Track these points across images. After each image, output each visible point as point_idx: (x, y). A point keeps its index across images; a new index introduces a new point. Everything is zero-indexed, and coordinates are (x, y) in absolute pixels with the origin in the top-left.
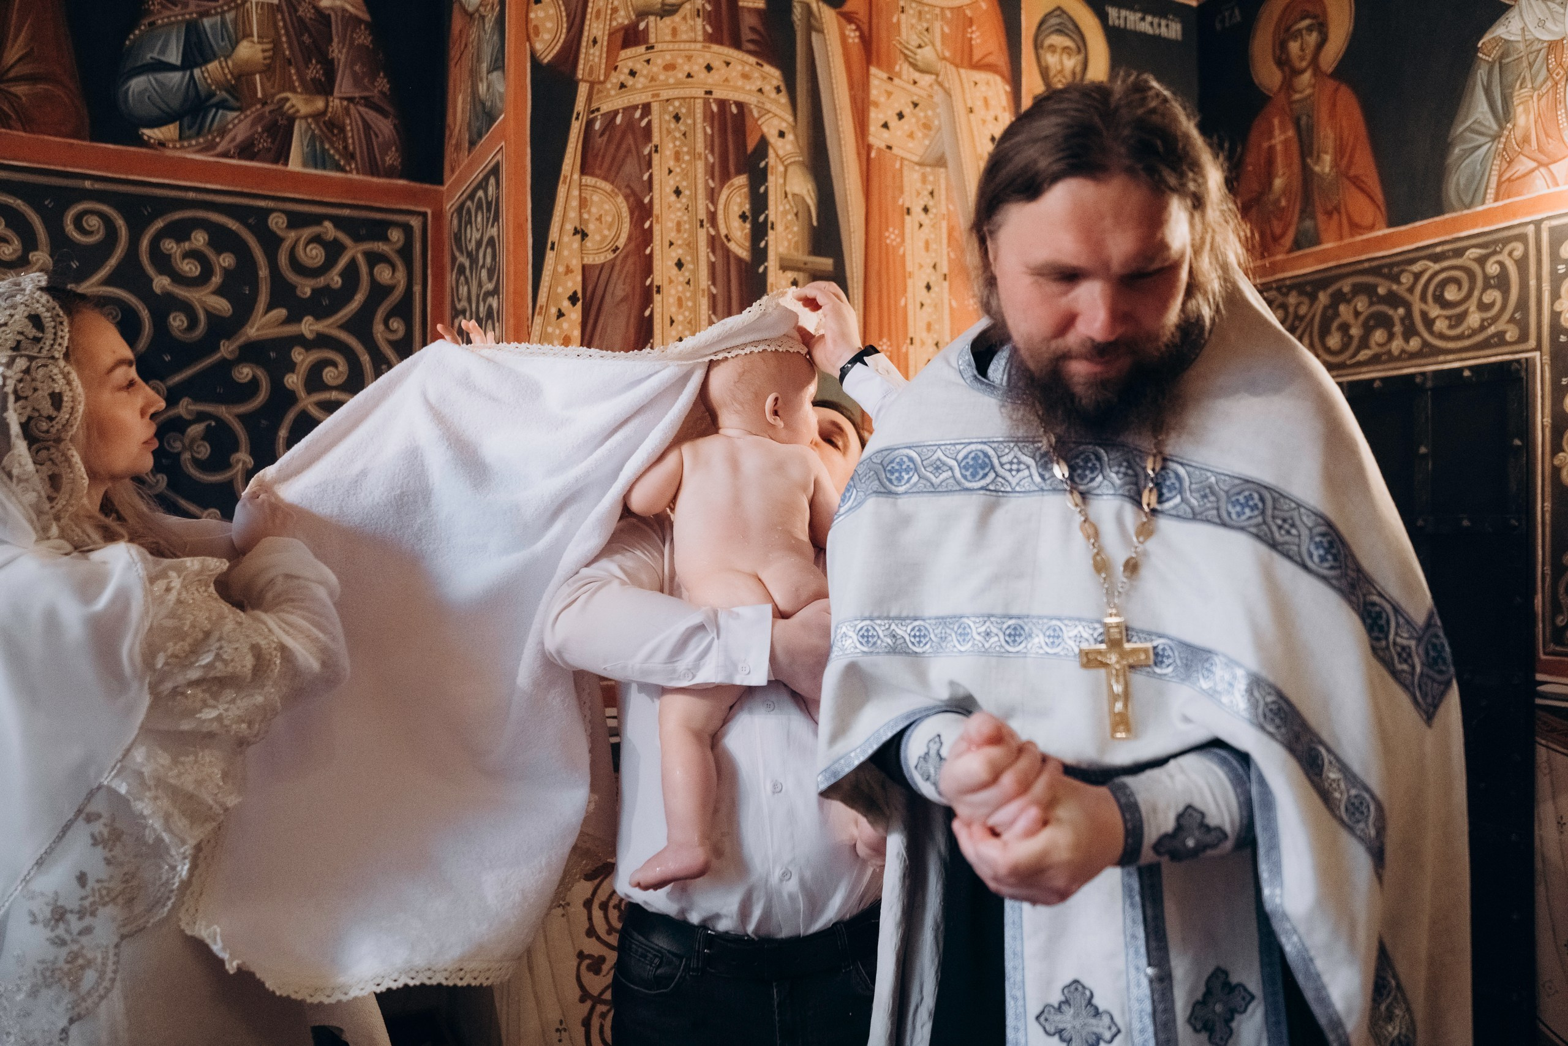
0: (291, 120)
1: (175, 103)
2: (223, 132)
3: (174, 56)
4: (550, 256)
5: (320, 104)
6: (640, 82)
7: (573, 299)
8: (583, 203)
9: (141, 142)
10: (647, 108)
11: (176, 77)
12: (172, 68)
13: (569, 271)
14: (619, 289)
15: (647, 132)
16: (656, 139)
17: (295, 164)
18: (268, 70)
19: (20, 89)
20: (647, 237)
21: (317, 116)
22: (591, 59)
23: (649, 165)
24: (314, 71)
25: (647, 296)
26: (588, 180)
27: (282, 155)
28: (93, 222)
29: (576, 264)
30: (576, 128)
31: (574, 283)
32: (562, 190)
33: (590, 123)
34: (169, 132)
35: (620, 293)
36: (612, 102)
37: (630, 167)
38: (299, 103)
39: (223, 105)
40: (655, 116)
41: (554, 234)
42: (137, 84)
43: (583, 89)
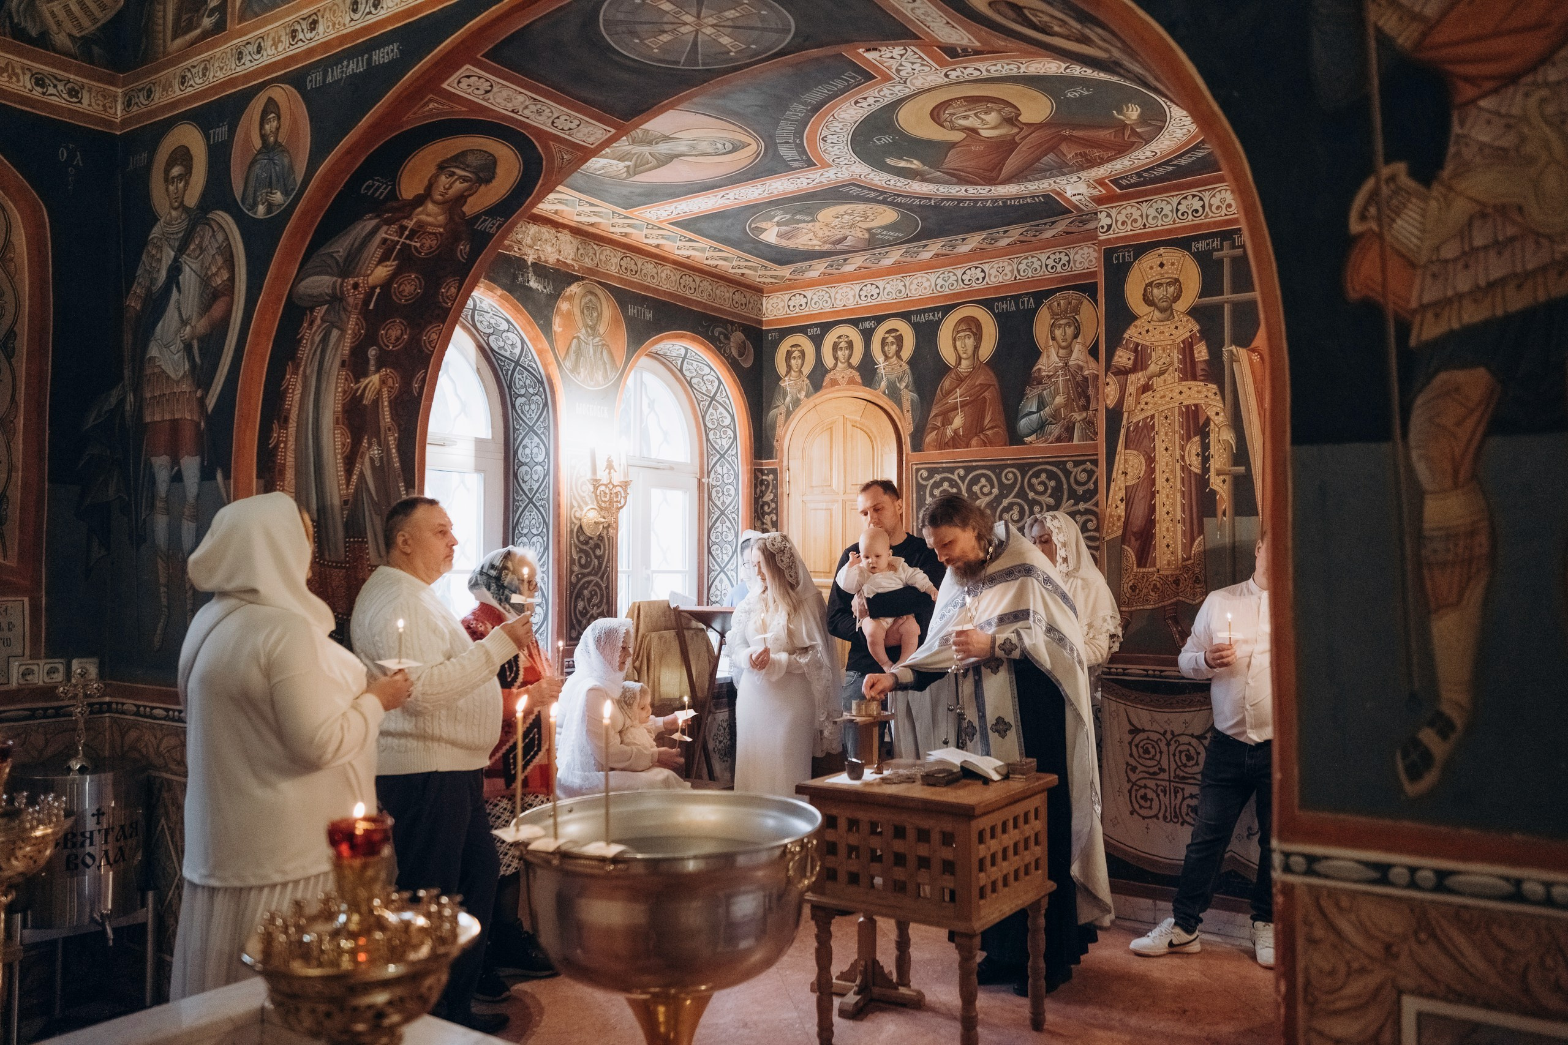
0: (1074, 424)
1: (1035, 426)
2: (1050, 434)
3: (1034, 409)
4: (1113, 484)
5: (1084, 415)
6: (1150, 406)
7: (1122, 500)
8: (1126, 461)
9: (1025, 443)
10: (1153, 417)
11: (1035, 416)
12: (1034, 413)
13: (1120, 489)
14: (1141, 494)
15: (1153, 426)
16: (1157, 429)
17: (1075, 441)
18: (1066, 406)
19: (989, 432)
20: (1153, 471)
21: (1083, 420)
22: (1129, 401)
23: (1154, 440)
24: (1082, 402)
25: (1153, 495)
26: (1128, 451)
27: (1071, 439)
28: (1010, 476)
29: (1123, 486)
30: (1123, 431)
31: (1122, 494)
32: (1117, 457)
33: (1128, 428)
34: (1033, 437)
35: (1141, 495)
36: (1138, 417)
37: (1146, 442)
38: (1077, 416)
39: (1051, 423)
40: (1156, 420)
41: (1114, 475)
42: (1023, 422)
43: (1126, 415)
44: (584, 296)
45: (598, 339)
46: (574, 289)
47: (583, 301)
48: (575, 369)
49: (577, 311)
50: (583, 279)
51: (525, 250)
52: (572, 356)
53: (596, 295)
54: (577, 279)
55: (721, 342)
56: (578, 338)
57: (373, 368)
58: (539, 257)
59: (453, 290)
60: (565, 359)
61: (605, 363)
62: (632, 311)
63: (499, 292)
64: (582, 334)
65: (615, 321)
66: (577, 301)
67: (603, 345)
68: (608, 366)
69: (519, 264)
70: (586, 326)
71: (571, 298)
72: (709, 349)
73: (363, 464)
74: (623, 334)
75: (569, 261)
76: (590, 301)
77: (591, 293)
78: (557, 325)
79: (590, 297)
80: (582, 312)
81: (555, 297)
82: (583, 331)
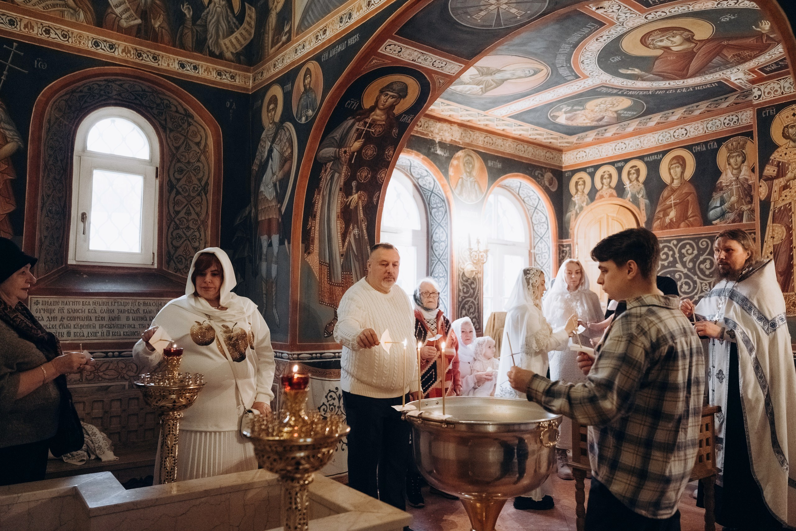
0: (743, 212)
1: (719, 214)
2: (729, 218)
3: (718, 205)
4: (765, 244)
5: (750, 206)
6: (788, 197)
7: (771, 253)
8: (773, 230)
9: (713, 225)
10: (790, 204)
11: (719, 209)
12: (718, 207)
13: (770, 247)
14: (783, 249)
15: (790, 209)
16: (793, 210)
17: (744, 222)
18: (738, 202)
19: (691, 219)
20: (791, 235)
21: (749, 210)
22: (775, 196)
23: (791, 217)
24: (748, 199)
25: (791, 250)
26: (775, 224)
27: (741, 220)
28: (704, 243)
29: (771, 245)
30: (771, 213)
31: (771, 249)
32: (768, 228)
33: (774, 211)
34: (718, 221)
35: (783, 250)
36: (781, 204)
37: (786, 219)
38: (745, 208)
39: (728, 212)
40: (793, 205)
41: (766, 239)
42: (711, 213)
43: (772, 204)
44: (465, 157)
45: (472, 178)
46: (460, 153)
47: (465, 160)
48: (461, 193)
49: (461, 165)
50: (464, 148)
51: (435, 135)
52: (459, 187)
53: (471, 156)
54: (461, 149)
55: (539, 178)
56: (462, 178)
57: (354, 191)
58: (442, 139)
59: (391, 152)
60: (455, 189)
61: (476, 191)
62: (490, 163)
63: (422, 156)
64: (464, 176)
65: (481, 169)
66: (461, 160)
67: (475, 181)
68: (478, 192)
69: (432, 142)
70: (466, 172)
71: (458, 158)
72: (532, 182)
73: (350, 237)
74: (486, 175)
75: (457, 140)
76: (468, 159)
77: (469, 155)
78: (451, 171)
79: (468, 157)
80: (464, 165)
81: (450, 158)
82: (465, 174)
